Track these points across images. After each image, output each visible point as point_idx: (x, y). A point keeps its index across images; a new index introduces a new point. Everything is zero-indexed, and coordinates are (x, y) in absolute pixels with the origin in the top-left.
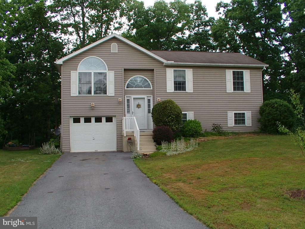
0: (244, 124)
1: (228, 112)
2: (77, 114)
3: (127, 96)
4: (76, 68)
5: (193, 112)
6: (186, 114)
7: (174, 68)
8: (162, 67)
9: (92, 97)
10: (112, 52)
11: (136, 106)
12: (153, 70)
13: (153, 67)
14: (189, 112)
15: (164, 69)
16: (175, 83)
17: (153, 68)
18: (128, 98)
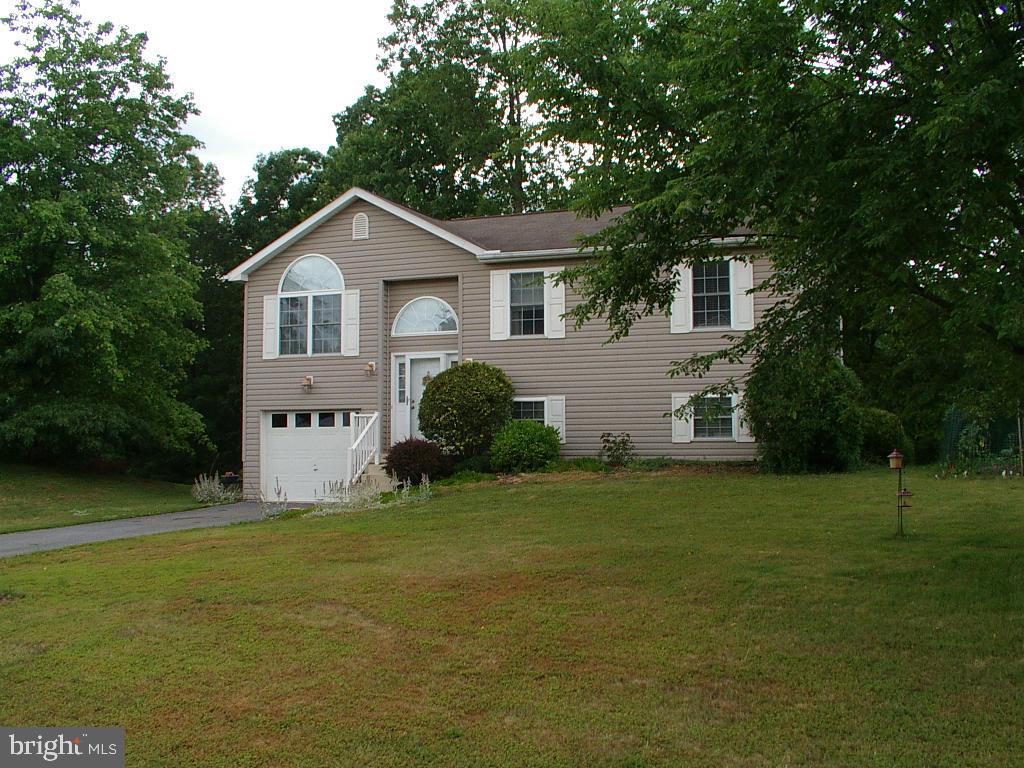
0: (726, 436)
1: (673, 395)
2: (279, 406)
3: (396, 354)
4: (274, 287)
5: (563, 397)
6: (543, 403)
7: (510, 268)
8: (479, 267)
9: (307, 359)
10: (354, 238)
11: (422, 381)
12: (455, 279)
13: (455, 269)
14: (551, 397)
15: (486, 273)
16: (514, 311)
17: (454, 274)
18: (401, 361)
